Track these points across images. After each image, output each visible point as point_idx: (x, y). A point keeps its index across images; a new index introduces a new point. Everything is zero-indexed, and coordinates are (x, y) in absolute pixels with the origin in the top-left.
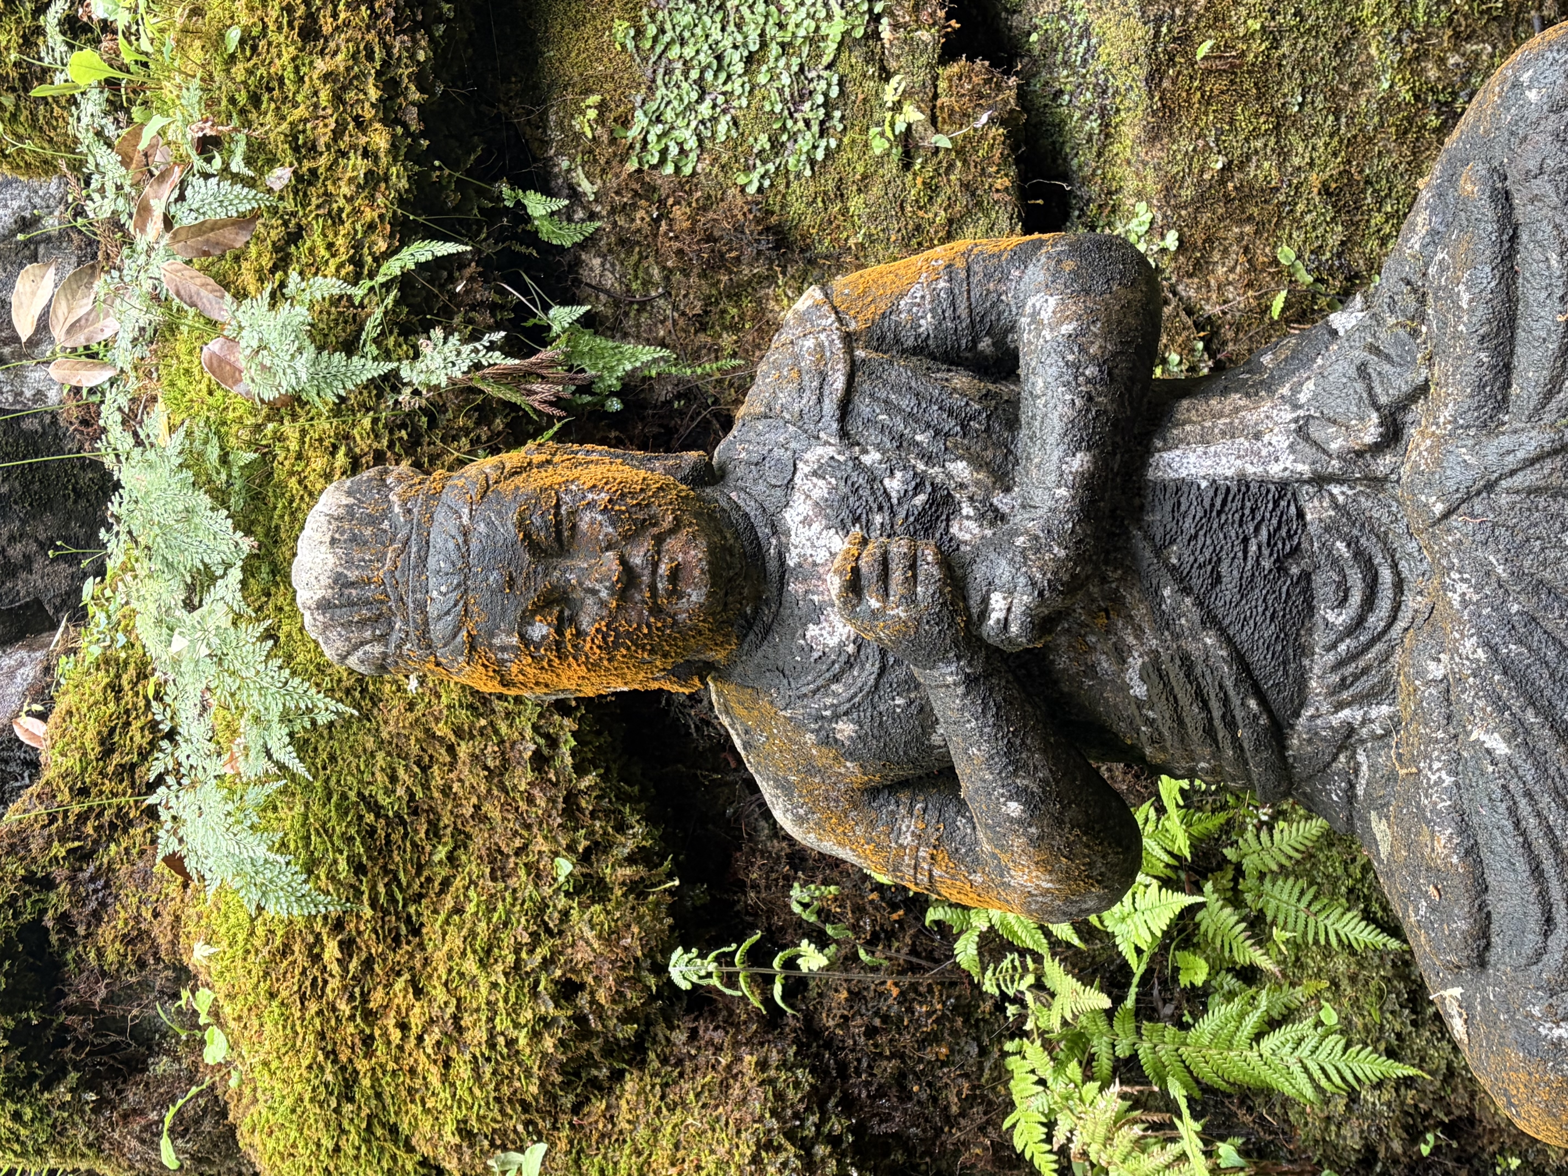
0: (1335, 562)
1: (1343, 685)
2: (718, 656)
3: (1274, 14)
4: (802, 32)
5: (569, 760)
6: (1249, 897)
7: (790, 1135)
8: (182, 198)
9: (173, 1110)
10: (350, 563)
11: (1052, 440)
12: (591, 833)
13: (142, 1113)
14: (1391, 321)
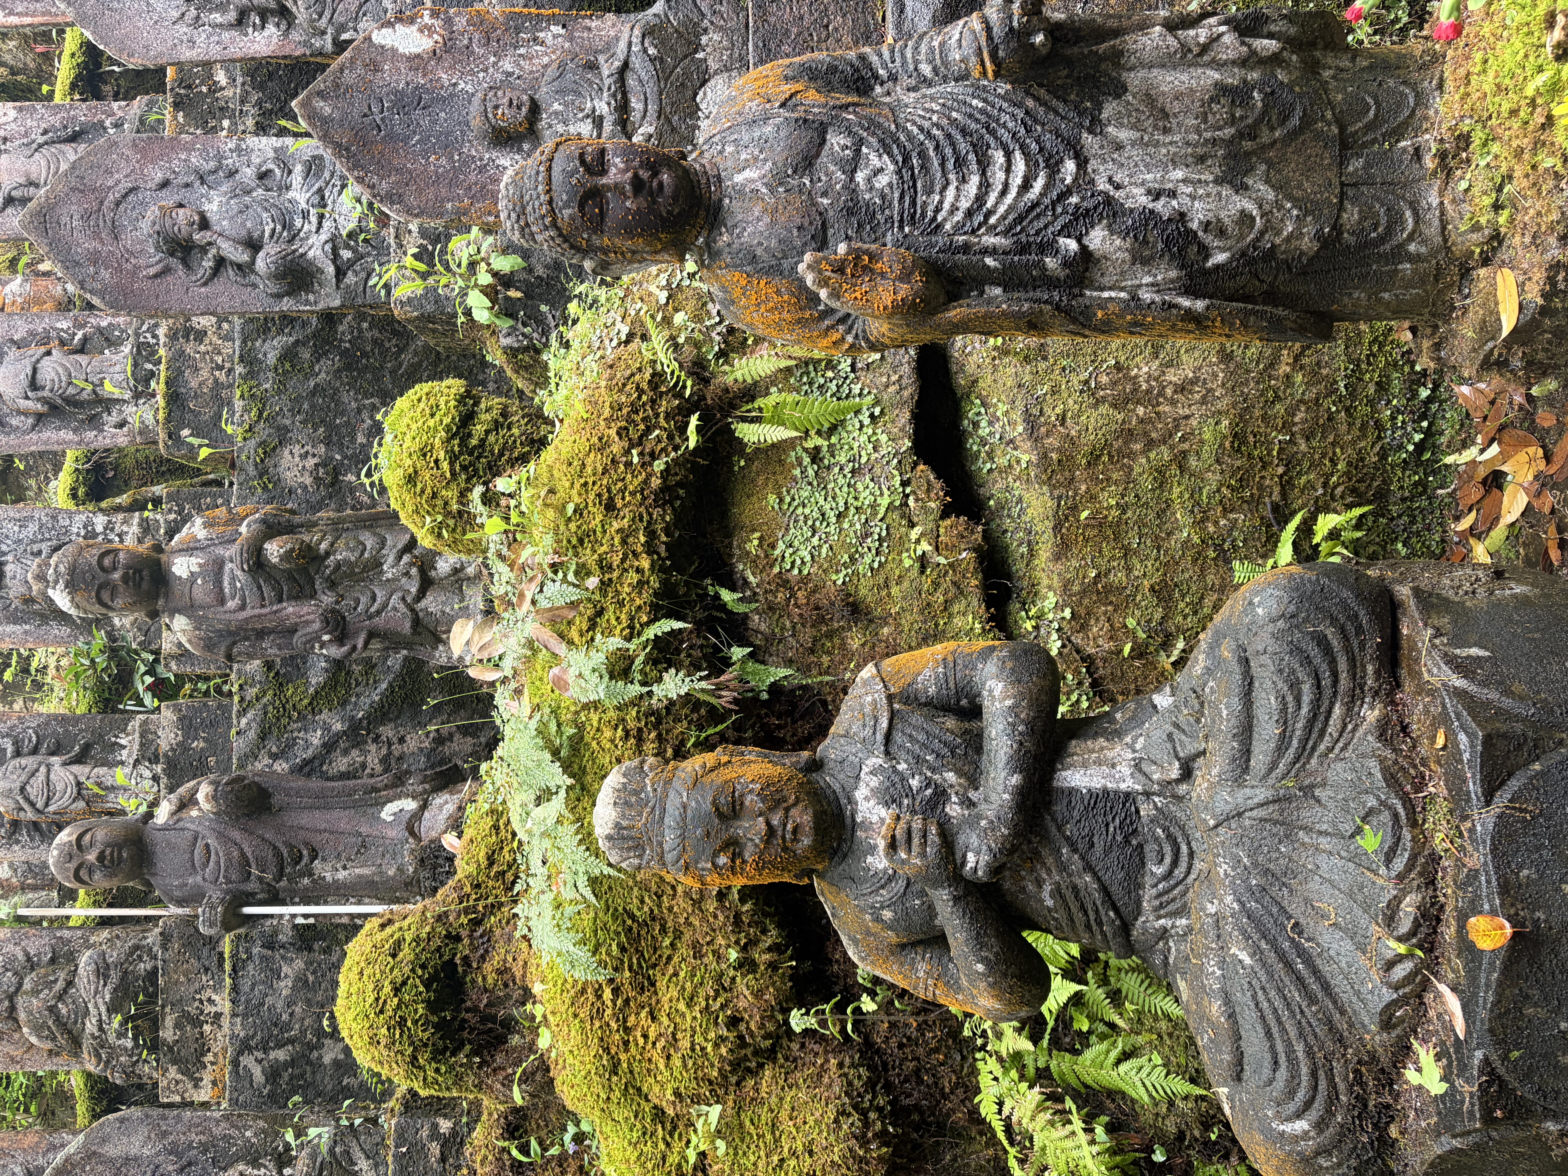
0: (1156, 839)
1: (1161, 906)
2: (819, 867)
3: (1123, 496)
4: (867, 502)
5: (736, 896)
6: (1112, 980)
7: (855, 1107)
8: (541, 591)
9: (520, 1070)
10: (623, 816)
11: (1001, 765)
12: (748, 934)
13: (504, 1069)
14: (1186, 712)
